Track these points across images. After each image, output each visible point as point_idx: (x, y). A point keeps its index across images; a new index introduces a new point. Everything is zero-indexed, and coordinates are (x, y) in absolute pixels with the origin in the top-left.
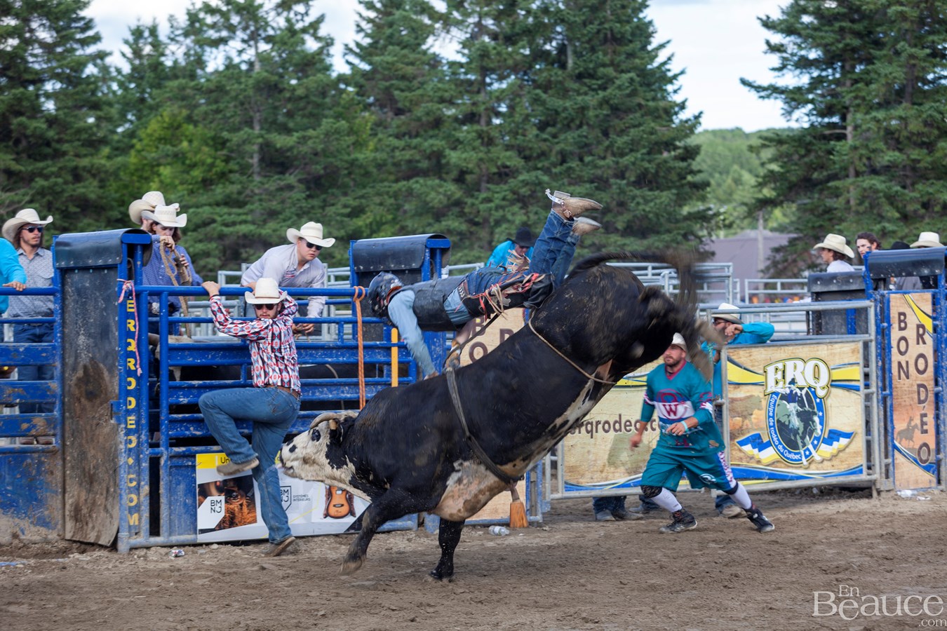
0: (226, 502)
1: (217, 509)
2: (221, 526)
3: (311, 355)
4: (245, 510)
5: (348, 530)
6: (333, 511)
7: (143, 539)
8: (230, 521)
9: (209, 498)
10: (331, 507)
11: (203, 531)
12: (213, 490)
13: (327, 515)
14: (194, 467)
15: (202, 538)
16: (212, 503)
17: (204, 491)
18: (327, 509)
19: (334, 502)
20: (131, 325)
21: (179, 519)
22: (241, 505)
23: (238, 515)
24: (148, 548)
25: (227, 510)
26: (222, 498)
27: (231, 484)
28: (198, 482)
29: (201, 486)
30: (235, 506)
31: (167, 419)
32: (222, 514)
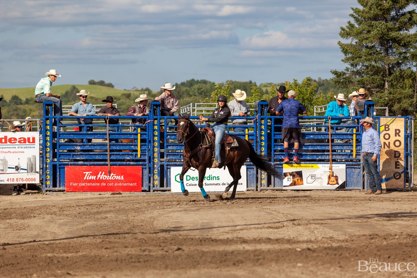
0: (293, 178)
1: (290, 180)
2: (291, 185)
3: (324, 136)
4: (299, 181)
5: (336, 188)
6: (330, 183)
7: (265, 188)
8: (294, 184)
9: (287, 177)
10: (330, 182)
11: (285, 186)
12: (288, 174)
13: (328, 184)
14: (282, 168)
15: (284, 188)
16: (288, 178)
17: (285, 175)
18: (329, 182)
19: (330, 180)
20: (263, 127)
21: (278, 183)
22: (298, 179)
23: (297, 183)
24: (267, 190)
25: (293, 181)
26: (291, 177)
27: (295, 173)
28: (284, 172)
29: (284, 173)
30: (296, 179)
31: (273, 154)
32: (291, 182)
